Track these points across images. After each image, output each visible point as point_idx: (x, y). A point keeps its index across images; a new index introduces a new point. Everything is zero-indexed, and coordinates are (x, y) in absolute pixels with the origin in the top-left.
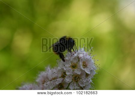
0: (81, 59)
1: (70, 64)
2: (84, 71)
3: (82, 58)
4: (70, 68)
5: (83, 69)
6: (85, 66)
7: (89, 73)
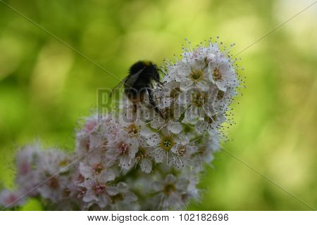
0: (211, 63)
1: (190, 71)
2: (215, 85)
3: (214, 60)
4: (188, 79)
5: (213, 82)
6: (218, 77)
7: (224, 90)
